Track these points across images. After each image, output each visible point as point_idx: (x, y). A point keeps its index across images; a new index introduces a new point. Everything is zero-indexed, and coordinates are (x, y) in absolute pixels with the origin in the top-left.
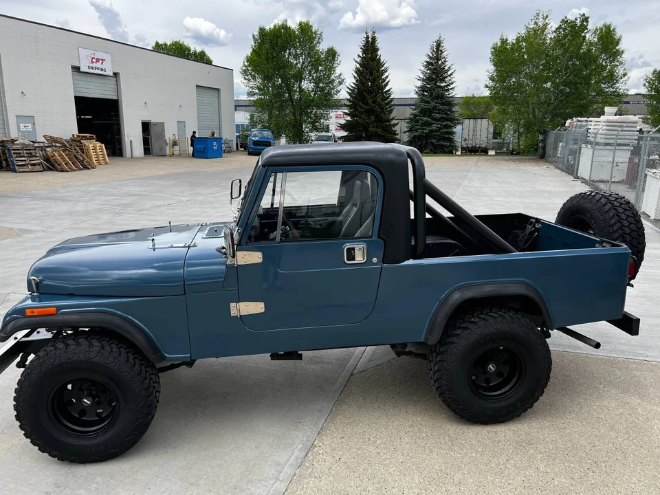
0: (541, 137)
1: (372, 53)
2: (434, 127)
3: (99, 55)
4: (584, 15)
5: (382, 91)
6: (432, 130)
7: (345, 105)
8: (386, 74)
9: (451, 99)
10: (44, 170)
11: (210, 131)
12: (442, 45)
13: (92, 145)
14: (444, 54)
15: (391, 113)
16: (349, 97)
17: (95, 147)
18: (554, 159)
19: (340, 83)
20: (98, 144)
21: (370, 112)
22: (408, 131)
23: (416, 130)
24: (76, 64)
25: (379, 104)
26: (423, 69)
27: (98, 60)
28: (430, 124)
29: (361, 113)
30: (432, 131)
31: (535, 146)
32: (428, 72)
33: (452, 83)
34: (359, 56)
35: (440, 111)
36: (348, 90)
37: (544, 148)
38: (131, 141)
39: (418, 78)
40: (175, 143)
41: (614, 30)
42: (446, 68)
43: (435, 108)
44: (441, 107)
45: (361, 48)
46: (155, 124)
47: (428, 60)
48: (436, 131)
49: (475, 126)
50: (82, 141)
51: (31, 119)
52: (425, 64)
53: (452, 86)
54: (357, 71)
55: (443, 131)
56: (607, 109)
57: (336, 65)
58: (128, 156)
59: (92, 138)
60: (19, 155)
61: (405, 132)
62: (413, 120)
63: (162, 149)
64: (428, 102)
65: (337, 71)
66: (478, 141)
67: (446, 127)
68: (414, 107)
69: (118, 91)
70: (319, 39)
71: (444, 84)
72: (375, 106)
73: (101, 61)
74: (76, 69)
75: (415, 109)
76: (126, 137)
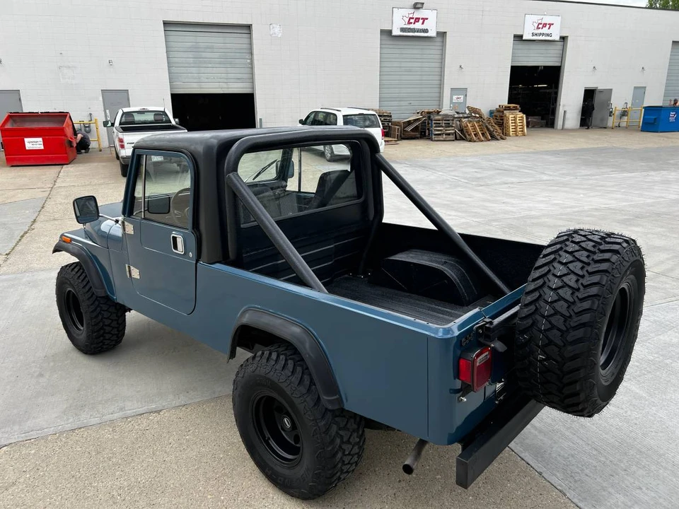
3: (547, 20)
10: (456, 139)
11: (673, 99)
13: (513, 116)
17: (516, 118)
20: (520, 115)
24: (519, 33)
27: (545, 25)
38: (565, 112)
40: (624, 113)
46: (601, 91)
50: (505, 112)
51: (464, 91)
58: (558, 128)
59: (515, 109)
60: (438, 125)
63: (603, 120)
69: (563, 57)
73: (548, 26)
74: (519, 38)
76: (561, 107)
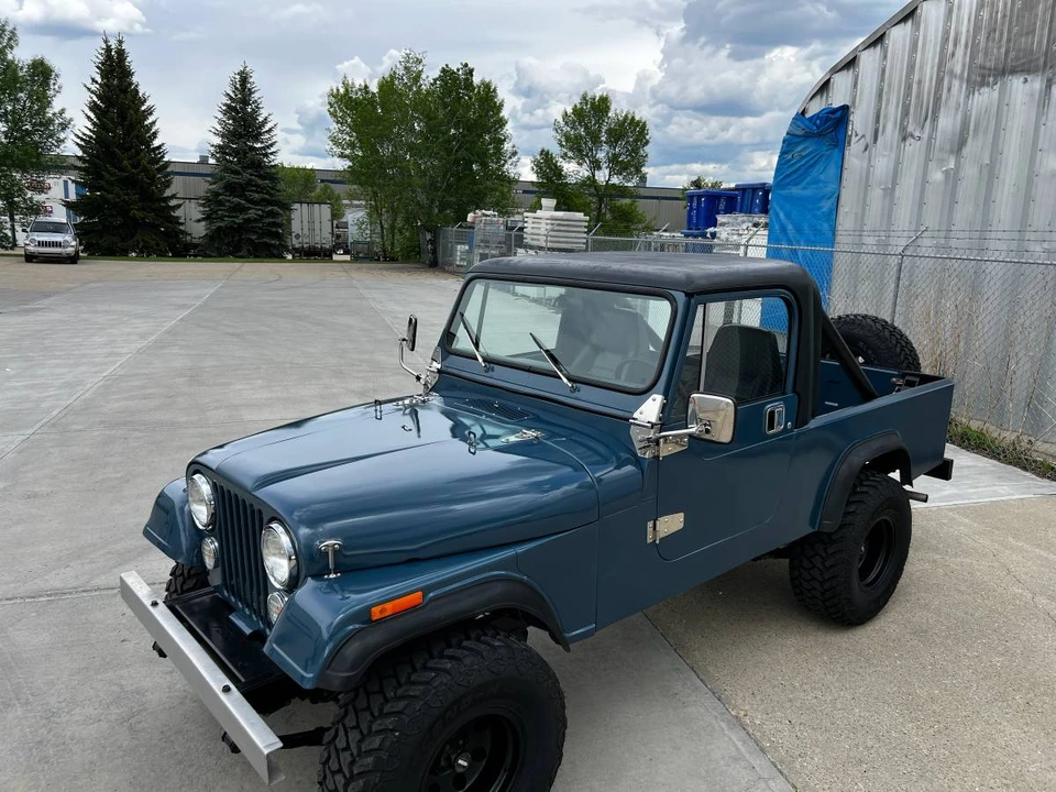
0: (429, 237)
1: (120, 79)
2: (252, 214)
4: (466, 65)
5: (148, 146)
6: (249, 218)
7: (76, 168)
8: (151, 119)
9: (273, 171)
12: (251, 80)
14: (255, 96)
15: (168, 186)
16: (80, 153)
18: (451, 268)
19: (64, 126)
21: (128, 182)
22: (203, 219)
23: (221, 219)
25: (145, 170)
26: (220, 116)
28: (243, 210)
29: (113, 185)
30: (248, 221)
31: (417, 249)
32: (231, 122)
33: (272, 145)
34: (93, 80)
35: (260, 190)
36: (78, 141)
37: (434, 252)
39: (213, 130)
41: (495, 90)
42: (261, 119)
43: (249, 183)
44: (260, 182)
45: (98, 67)
47: (229, 102)
48: (256, 220)
49: (311, 215)
52: (224, 108)
53: (273, 150)
54: (93, 107)
55: (267, 220)
56: (544, 201)
57: (52, 92)
61: (199, 221)
62: (212, 202)
64: (236, 173)
65: (54, 104)
66: (318, 238)
67: (272, 214)
68: (209, 179)
70: (10, 39)
71: (259, 145)
72: (138, 174)
75: (214, 183)
